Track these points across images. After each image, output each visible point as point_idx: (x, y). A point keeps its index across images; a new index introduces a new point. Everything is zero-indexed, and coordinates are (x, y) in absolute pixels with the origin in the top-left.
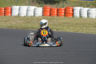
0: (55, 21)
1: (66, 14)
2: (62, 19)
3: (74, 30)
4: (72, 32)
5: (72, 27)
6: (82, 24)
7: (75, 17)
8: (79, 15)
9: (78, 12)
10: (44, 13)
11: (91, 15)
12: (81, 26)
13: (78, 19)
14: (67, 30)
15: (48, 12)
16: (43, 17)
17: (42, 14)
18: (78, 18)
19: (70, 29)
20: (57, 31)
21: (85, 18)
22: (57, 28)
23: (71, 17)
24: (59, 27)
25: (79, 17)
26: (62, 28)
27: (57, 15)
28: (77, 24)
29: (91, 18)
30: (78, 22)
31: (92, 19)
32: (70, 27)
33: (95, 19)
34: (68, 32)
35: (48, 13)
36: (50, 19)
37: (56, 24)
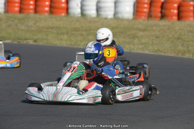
0: (31, 23)
1: (53, 9)
2: (45, 19)
3: (69, 43)
4: (66, 45)
5: (65, 37)
6: (86, 30)
7: (72, 15)
8: (79, 11)
9: (78, 5)
10: (8, 6)
11: (105, 11)
12: (84, 33)
13: (77, 20)
14: (55, 43)
15: (17, 5)
16: (7, 14)
17: (5, 8)
18: (78, 17)
19: (61, 39)
20: (35, 43)
21: (93, 18)
22: (35, 37)
23: (63, 14)
24: (39, 36)
25: (80, 15)
26: (45, 37)
27: (36, 11)
28: (76, 30)
29: (104, 17)
30: (77, 25)
31: (106, 19)
32: (62, 36)
33: (111, 19)
34: (58, 45)
35: (17, 7)
36: (20, 19)
37: (33, 29)
